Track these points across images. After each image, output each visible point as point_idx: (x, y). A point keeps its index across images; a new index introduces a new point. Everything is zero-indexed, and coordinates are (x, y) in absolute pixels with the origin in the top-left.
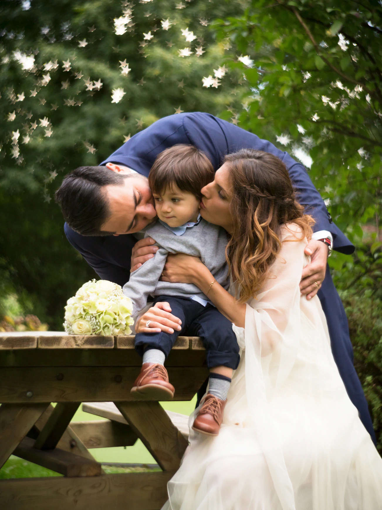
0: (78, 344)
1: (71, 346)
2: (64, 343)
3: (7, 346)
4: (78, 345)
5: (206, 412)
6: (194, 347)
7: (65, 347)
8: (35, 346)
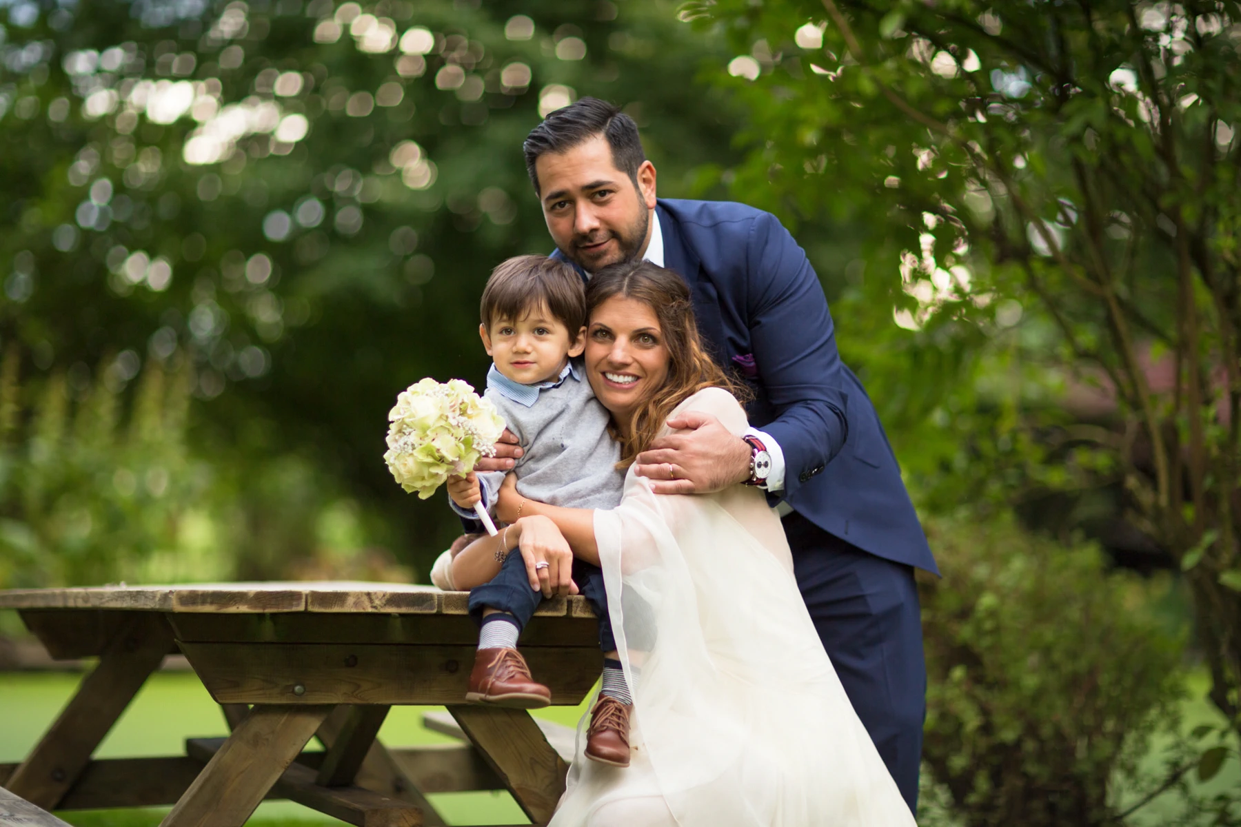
0: (374, 605)
1: (364, 609)
2: (352, 604)
3: (256, 607)
4: (375, 607)
5: (605, 728)
6: (575, 613)
7: (354, 610)
8: (302, 608)
